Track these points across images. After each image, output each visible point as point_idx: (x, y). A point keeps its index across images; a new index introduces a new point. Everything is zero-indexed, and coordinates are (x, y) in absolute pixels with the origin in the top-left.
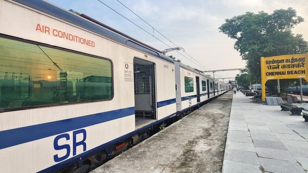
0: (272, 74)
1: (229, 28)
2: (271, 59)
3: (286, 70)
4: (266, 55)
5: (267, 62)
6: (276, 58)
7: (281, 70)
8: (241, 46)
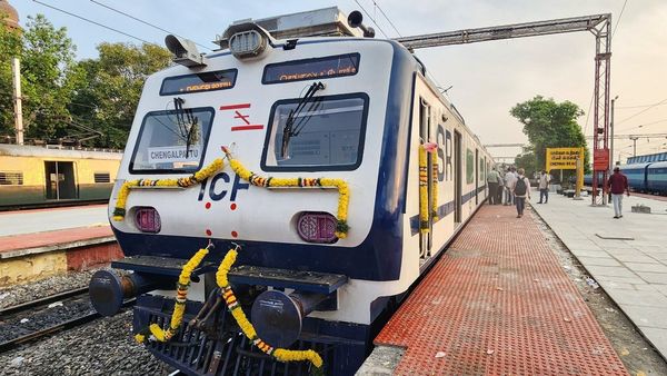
0: (554, 164)
1: (520, 112)
2: (555, 150)
3: (565, 161)
4: (551, 147)
5: (552, 153)
6: (559, 150)
7: (562, 161)
8: (529, 128)
